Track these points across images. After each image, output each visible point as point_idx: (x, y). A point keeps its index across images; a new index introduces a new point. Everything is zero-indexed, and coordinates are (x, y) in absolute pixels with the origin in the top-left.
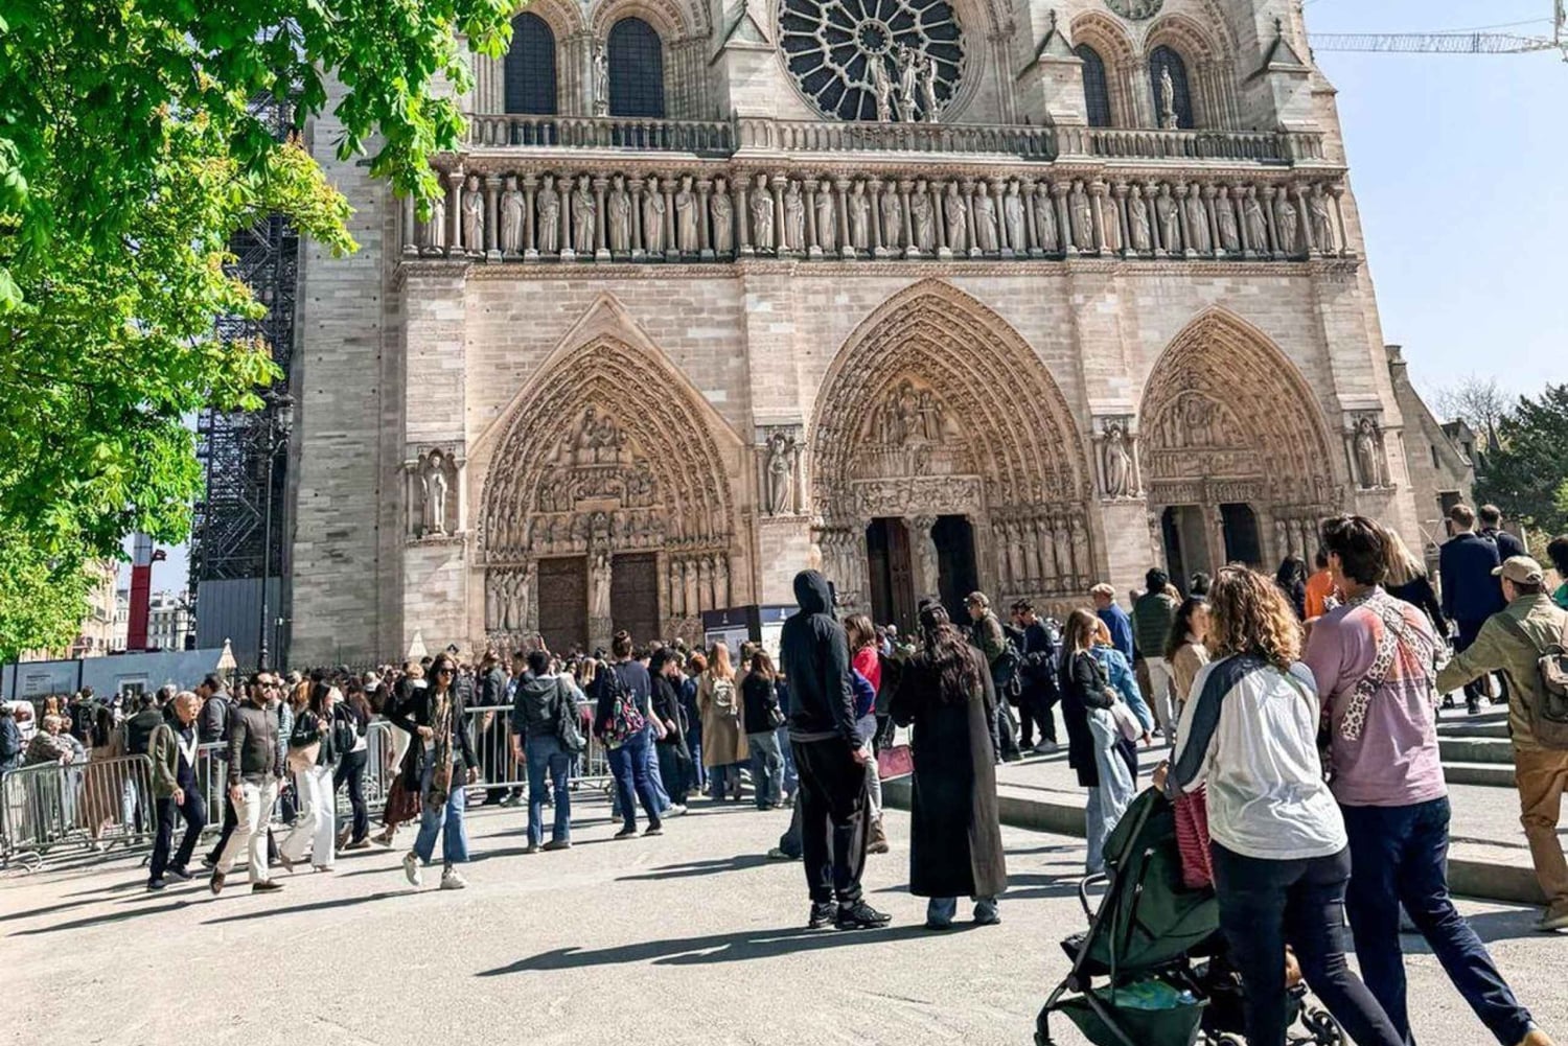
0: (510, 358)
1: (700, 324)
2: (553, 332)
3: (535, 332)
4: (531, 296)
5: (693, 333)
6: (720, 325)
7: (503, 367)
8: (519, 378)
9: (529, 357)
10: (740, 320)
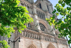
0: (26, 45)
1: (38, 44)
2: (29, 43)
3: (28, 43)
4: (27, 40)
5: (38, 45)
6: (39, 44)
7: (25, 46)
8: (26, 47)
9: (27, 45)
10: (41, 44)
